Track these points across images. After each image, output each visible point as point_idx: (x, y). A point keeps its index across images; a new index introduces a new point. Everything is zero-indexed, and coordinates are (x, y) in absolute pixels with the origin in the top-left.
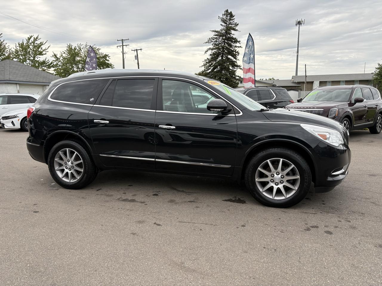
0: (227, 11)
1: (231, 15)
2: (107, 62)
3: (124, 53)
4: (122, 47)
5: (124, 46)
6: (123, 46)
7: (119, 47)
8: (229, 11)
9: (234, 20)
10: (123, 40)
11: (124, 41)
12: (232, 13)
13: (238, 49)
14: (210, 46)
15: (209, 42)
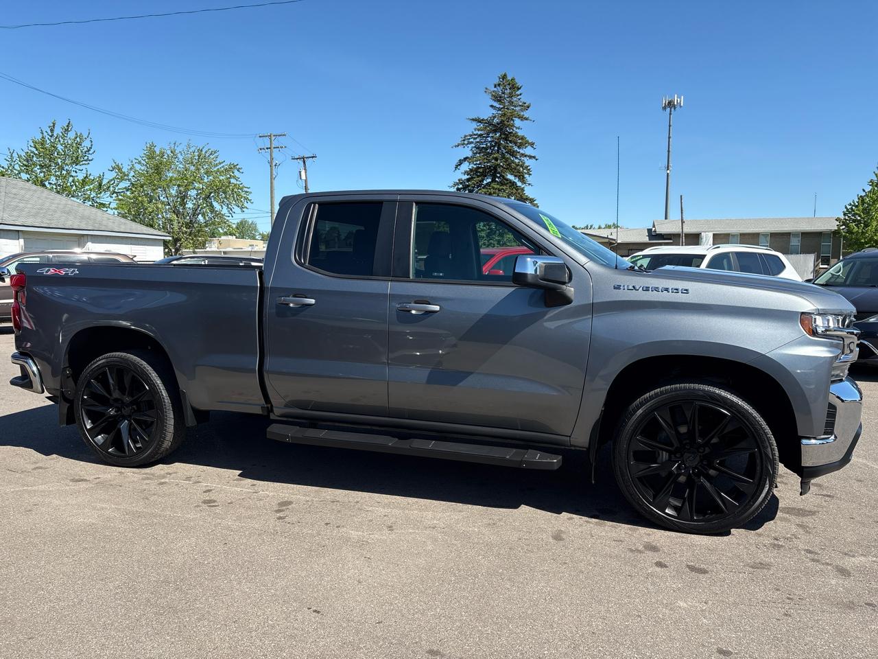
0: (504, 77)
1: (514, 87)
5: (273, 150)
6: (271, 148)
7: (263, 151)
8: (509, 78)
9: (519, 97)
10: (272, 136)
11: (274, 137)
12: (516, 81)
13: (528, 162)
14: (467, 152)
15: (464, 144)
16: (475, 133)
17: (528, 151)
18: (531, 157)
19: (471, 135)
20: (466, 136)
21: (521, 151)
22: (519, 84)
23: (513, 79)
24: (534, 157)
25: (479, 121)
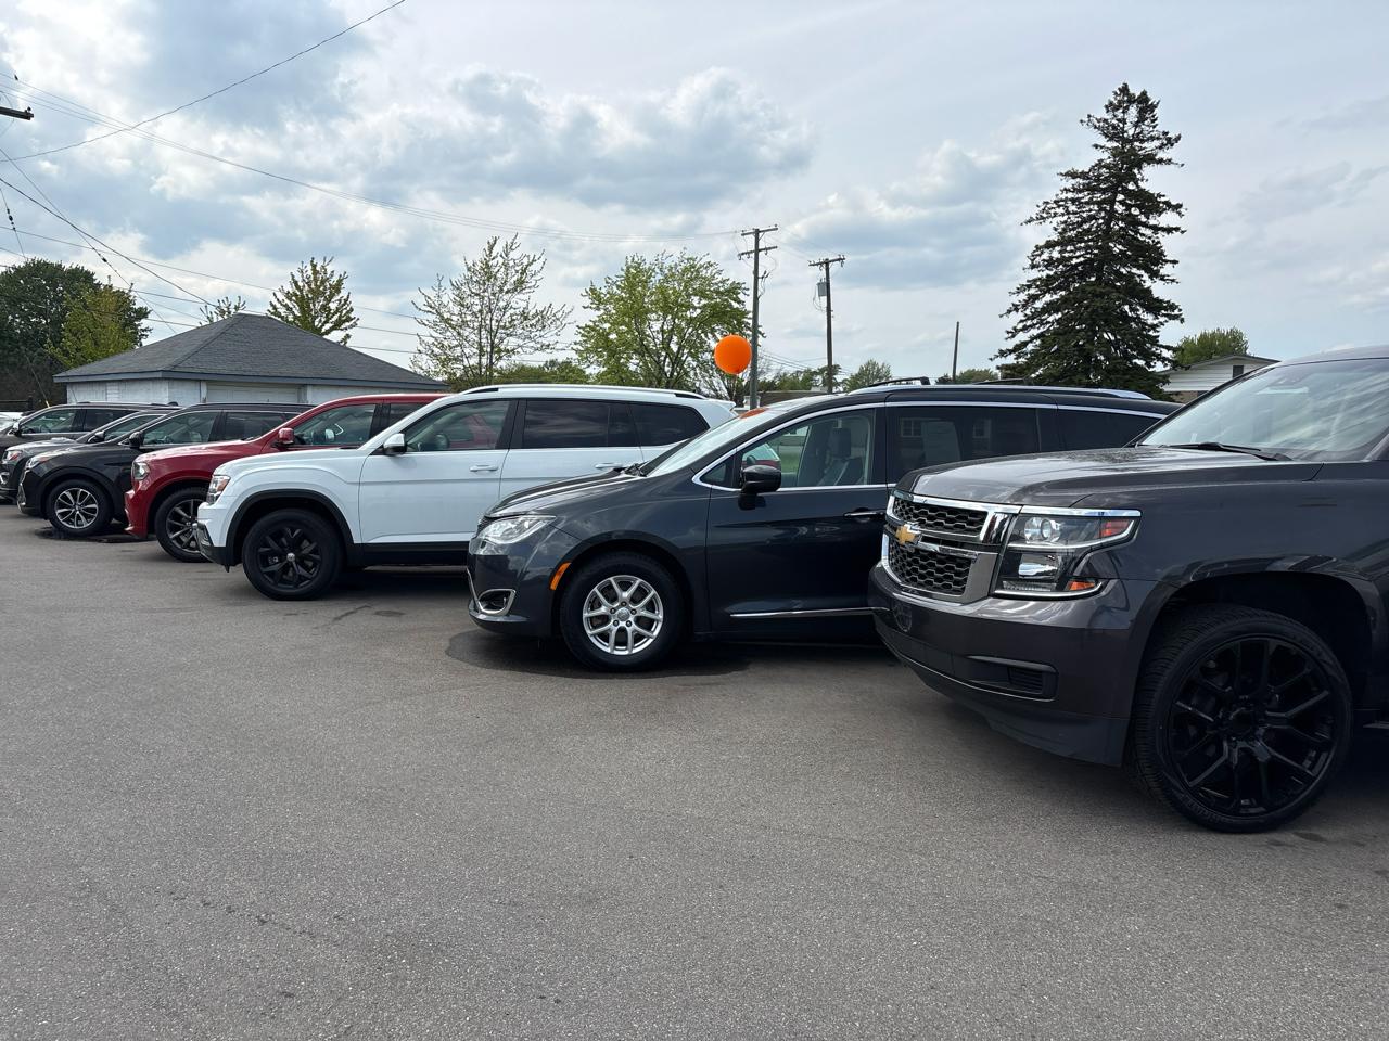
0: (1125, 90)
1: (1146, 106)
2: (735, 305)
3: (760, 275)
4: (753, 255)
5: (760, 253)
6: (757, 251)
7: (745, 257)
8: (1136, 91)
9: (1154, 123)
10: (757, 232)
11: (760, 234)
12: (1149, 95)
13: (1165, 240)
14: (1048, 231)
15: (1042, 218)
16: (1063, 196)
17: (1169, 218)
18: (1169, 230)
19: (1055, 202)
20: (1047, 203)
21: (1152, 222)
22: (1153, 99)
23: (1144, 93)
24: (1177, 229)
25: (1073, 175)
